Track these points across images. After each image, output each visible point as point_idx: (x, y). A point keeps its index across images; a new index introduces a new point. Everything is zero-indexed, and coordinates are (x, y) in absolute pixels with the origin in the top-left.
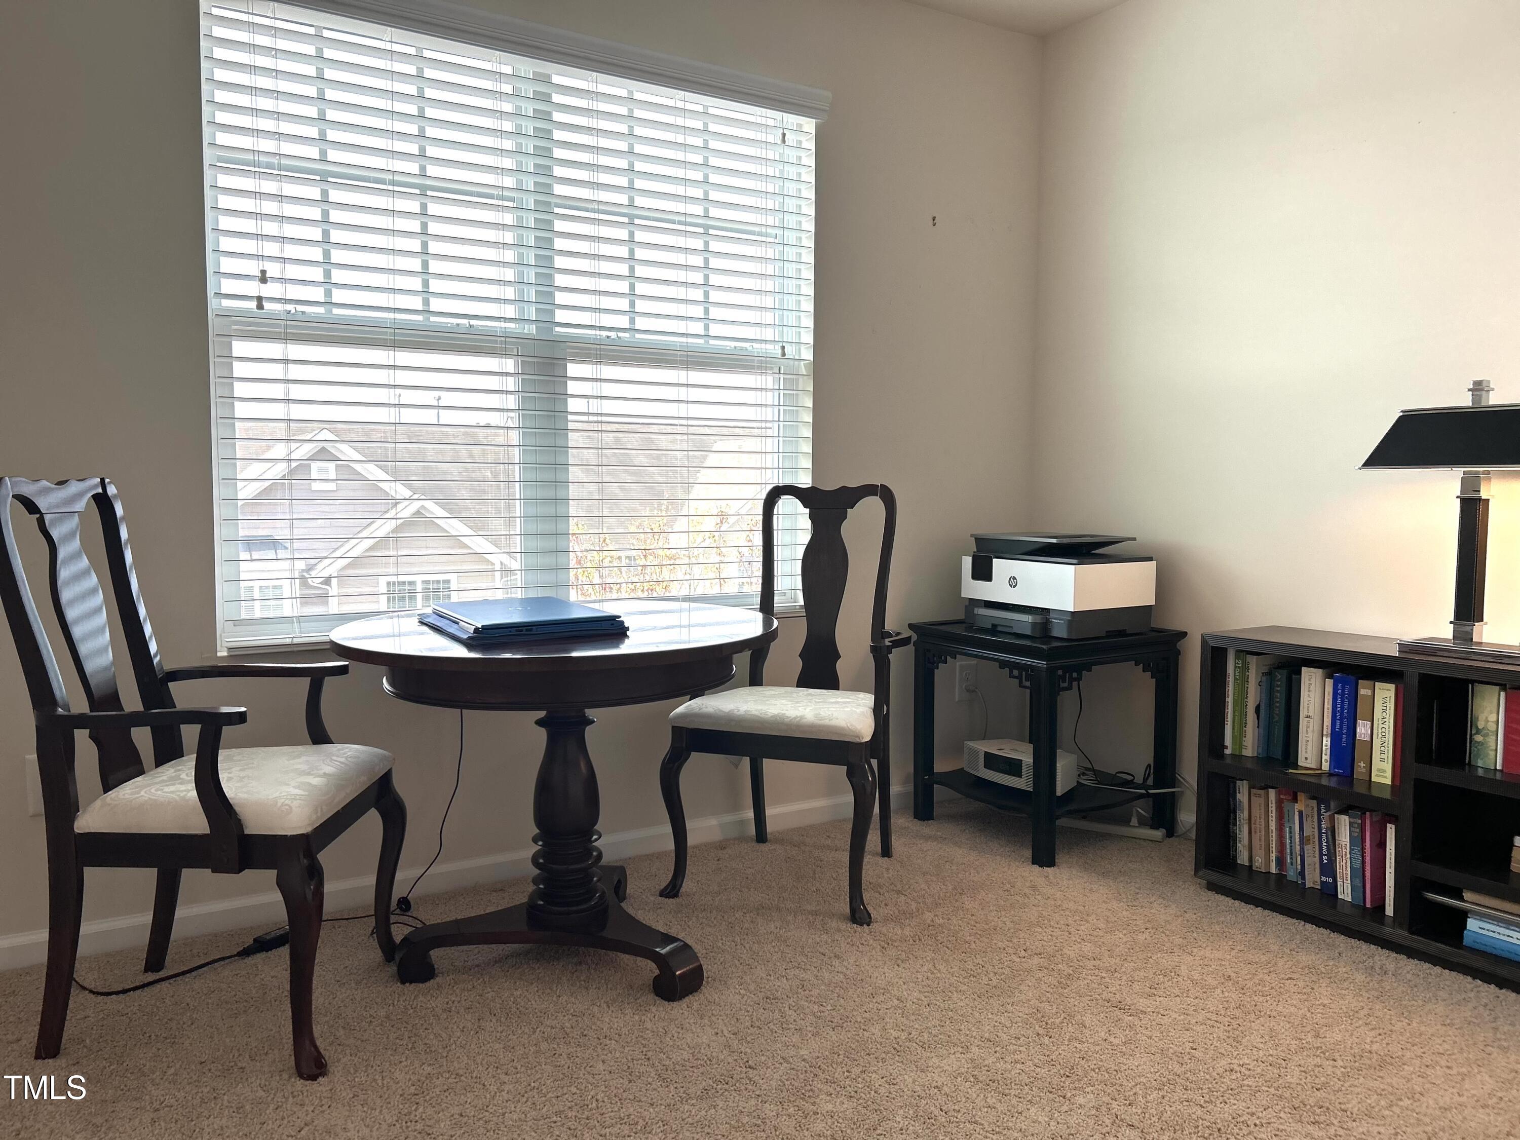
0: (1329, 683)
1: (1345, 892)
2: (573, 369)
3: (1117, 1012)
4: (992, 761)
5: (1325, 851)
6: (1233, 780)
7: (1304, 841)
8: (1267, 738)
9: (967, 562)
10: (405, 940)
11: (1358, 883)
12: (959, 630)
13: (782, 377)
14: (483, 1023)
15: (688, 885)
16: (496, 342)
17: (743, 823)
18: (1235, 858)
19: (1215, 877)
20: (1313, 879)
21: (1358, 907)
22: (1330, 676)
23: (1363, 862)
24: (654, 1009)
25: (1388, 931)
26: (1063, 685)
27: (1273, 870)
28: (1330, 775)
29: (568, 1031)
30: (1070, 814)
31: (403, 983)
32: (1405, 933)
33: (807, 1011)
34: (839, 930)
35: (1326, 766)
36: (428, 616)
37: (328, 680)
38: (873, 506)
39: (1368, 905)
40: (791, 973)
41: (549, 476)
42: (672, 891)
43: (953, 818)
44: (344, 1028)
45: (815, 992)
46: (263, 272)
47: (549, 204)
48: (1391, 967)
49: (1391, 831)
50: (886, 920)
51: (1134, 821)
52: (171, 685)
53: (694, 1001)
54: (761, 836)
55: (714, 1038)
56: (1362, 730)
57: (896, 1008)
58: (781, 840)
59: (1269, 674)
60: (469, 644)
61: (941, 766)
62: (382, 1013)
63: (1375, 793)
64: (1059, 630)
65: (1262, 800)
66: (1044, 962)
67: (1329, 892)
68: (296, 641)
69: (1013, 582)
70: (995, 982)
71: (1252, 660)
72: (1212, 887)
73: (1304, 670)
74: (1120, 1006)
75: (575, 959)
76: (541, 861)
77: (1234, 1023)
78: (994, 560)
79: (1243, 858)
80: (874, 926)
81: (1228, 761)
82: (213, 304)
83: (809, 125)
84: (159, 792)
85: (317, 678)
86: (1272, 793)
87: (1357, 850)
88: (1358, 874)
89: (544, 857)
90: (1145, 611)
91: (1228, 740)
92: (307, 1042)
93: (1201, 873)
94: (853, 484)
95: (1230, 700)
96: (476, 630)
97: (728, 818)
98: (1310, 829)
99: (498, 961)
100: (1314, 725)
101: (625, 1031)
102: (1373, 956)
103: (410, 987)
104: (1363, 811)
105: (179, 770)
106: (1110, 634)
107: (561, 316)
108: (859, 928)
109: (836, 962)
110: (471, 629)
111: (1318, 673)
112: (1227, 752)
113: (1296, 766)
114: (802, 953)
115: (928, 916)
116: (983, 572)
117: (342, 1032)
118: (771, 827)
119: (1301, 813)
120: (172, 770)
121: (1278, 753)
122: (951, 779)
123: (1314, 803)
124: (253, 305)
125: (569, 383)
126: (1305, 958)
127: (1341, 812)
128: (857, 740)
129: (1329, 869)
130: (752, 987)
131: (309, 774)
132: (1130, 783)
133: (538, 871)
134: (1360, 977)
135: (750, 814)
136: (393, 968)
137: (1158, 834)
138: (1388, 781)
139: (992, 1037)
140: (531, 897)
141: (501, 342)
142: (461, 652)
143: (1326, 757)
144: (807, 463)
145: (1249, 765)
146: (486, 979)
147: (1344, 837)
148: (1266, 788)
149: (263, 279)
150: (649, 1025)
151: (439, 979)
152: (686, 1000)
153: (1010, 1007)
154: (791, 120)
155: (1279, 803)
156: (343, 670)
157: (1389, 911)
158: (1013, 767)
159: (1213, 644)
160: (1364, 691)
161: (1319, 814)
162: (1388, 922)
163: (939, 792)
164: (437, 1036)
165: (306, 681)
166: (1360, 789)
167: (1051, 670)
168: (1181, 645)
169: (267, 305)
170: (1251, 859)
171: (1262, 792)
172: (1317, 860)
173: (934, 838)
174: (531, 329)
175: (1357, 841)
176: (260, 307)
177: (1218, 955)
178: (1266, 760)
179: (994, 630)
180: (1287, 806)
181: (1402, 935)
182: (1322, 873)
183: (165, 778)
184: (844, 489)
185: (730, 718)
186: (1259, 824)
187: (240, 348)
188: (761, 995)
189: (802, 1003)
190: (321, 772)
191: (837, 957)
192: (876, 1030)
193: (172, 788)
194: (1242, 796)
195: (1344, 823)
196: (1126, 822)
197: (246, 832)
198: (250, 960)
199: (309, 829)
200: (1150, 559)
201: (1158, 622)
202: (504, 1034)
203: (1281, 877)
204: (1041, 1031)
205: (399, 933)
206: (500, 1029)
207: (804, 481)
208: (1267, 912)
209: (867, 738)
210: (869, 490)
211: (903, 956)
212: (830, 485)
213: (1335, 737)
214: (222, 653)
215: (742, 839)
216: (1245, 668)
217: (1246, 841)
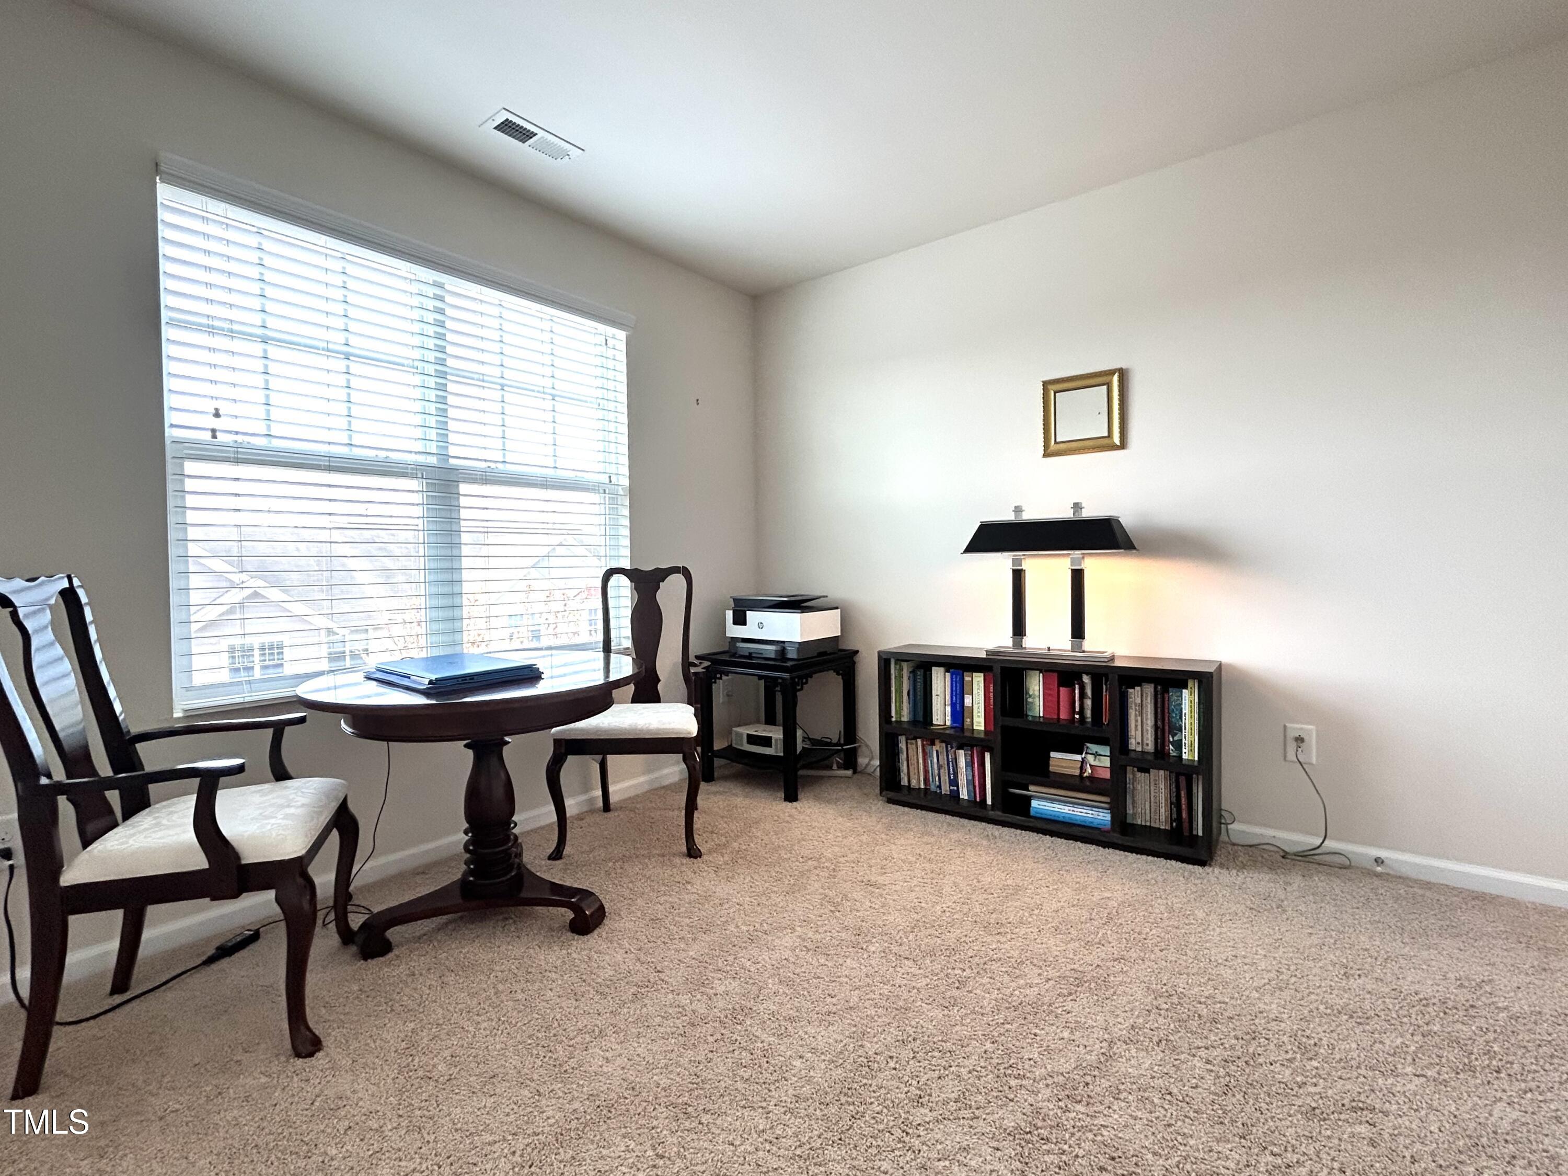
0: (948, 675)
1: (964, 795)
2: (464, 488)
3: (870, 888)
4: (752, 739)
5: (951, 772)
6: (897, 735)
7: (940, 767)
8: (914, 710)
9: (730, 614)
10: (364, 926)
11: (971, 788)
12: (726, 657)
13: (607, 496)
14: (445, 979)
15: (567, 850)
16: (407, 468)
17: (591, 801)
18: (900, 781)
19: (891, 794)
20: (946, 789)
21: (972, 802)
22: (947, 671)
23: (973, 776)
24: (575, 943)
25: (991, 814)
26: (799, 687)
27: (922, 786)
28: (952, 728)
29: (516, 971)
30: (804, 767)
31: (365, 959)
32: (999, 813)
33: (683, 924)
34: (682, 864)
35: (948, 723)
36: (374, 673)
37: (288, 729)
38: (677, 580)
39: (978, 799)
40: (662, 899)
41: (447, 565)
42: (557, 855)
43: (726, 778)
44: (325, 1007)
45: (683, 909)
46: (217, 410)
47: (446, 373)
48: (997, 833)
49: (987, 756)
50: (710, 852)
51: (835, 767)
52: (138, 746)
53: (602, 931)
54: (607, 807)
55: (625, 956)
56: (968, 701)
57: (739, 910)
58: (621, 807)
59: (913, 672)
60: (425, 693)
61: (718, 745)
62: (356, 988)
63: (976, 735)
64: (792, 654)
65: (914, 746)
66: (815, 863)
67: (955, 795)
68: (247, 700)
69: (761, 625)
70: (792, 882)
71: (905, 665)
72: (890, 801)
73: (934, 669)
74: (869, 884)
75: (501, 917)
76: (471, 848)
77: (934, 881)
78: (748, 612)
79: (905, 782)
80: (705, 857)
81: (894, 725)
82: (170, 433)
83: (622, 335)
84: (149, 839)
85: (279, 728)
86: (919, 741)
87: (969, 769)
88: (971, 783)
89: (473, 844)
90: (835, 639)
91: (893, 714)
92: (302, 1028)
93: (884, 793)
94: (664, 566)
95: (893, 689)
96: (431, 682)
97: (583, 798)
98: (943, 761)
99: (439, 929)
100: (941, 699)
101: (559, 962)
102: (984, 829)
103: (371, 962)
104: (972, 746)
105: (158, 817)
106: (821, 654)
107: (452, 451)
108: (695, 861)
109: (689, 887)
110: (427, 681)
111: (942, 669)
112: (893, 719)
113: (932, 724)
114: (664, 884)
115: (735, 845)
116: (740, 620)
117: (324, 1011)
118: (613, 799)
119: (937, 752)
120: (150, 819)
121: (920, 718)
122: (723, 754)
123: (944, 745)
124: (207, 436)
125: (461, 498)
126: (954, 836)
127: (960, 748)
128: (689, 736)
129: (954, 782)
130: (639, 914)
131: (288, 806)
132: (830, 744)
133: (468, 855)
134: (985, 842)
135: (599, 793)
136: (354, 949)
137: (849, 773)
138: (983, 728)
139: (805, 918)
140: (465, 875)
141: (412, 469)
142: (421, 700)
143: (948, 718)
144: (627, 552)
145: (905, 726)
146: (436, 944)
147: (962, 762)
148: (915, 738)
149: (217, 415)
150: (574, 955)
151: (396, 952)
152: (596, 932)
153: (808, 897)
154: (610, 331)
155: (923, 746)
156: (302, 720)
157: (989, 802)
158: (767, 742)
159: (884, 657)
160: (967, 679)
161: (947, 751)
162: (989, 808)
163: (718, 762)
164: (410, 997)
165: (270, 732)
166: (967, 734)
167: (792, 679)
168: (856, 659)
169: (221, 437)
170: (909, 781)
171: (914, 741)
172: (947, 778)
173: (720, 793)
174: (433, 460)
175: (969, 764)
176: (214, 437)
177: (909, 842)
178: (914, 722)
179: (750, 656)
180: (928, 748)
181: (998, 814)
182: (950, 785)
183: (146, 826)
184: (657, 570)
185: (597, 730)
186: (913, 760)
187: (190, 467)
188: (648, 919)
189: (677, 919)
190: (299, 804)
191: (688, 883)
192: (732, 927)
193: (160, 834)
194: (902, 745)
195: (961, 753)
196: (830, 768)
197: (244, 862)
198: (215, 967)
199: (303, 852)
200: (837, 608)
201: (843, 646)
202: (465, 984)
203: (926, 790)
204: (833, 909)
205: (356, 921)
206: (461, 981)
207: (626, 564)
208: (924, 812)
209: (695, 734)
210: (675, 570)
211: (730, 874)
212: (648, 567)
213: (953, 705)
214: (178, 714)
215: (592, 811)
216: (901, 669)
217: (905, 771)
